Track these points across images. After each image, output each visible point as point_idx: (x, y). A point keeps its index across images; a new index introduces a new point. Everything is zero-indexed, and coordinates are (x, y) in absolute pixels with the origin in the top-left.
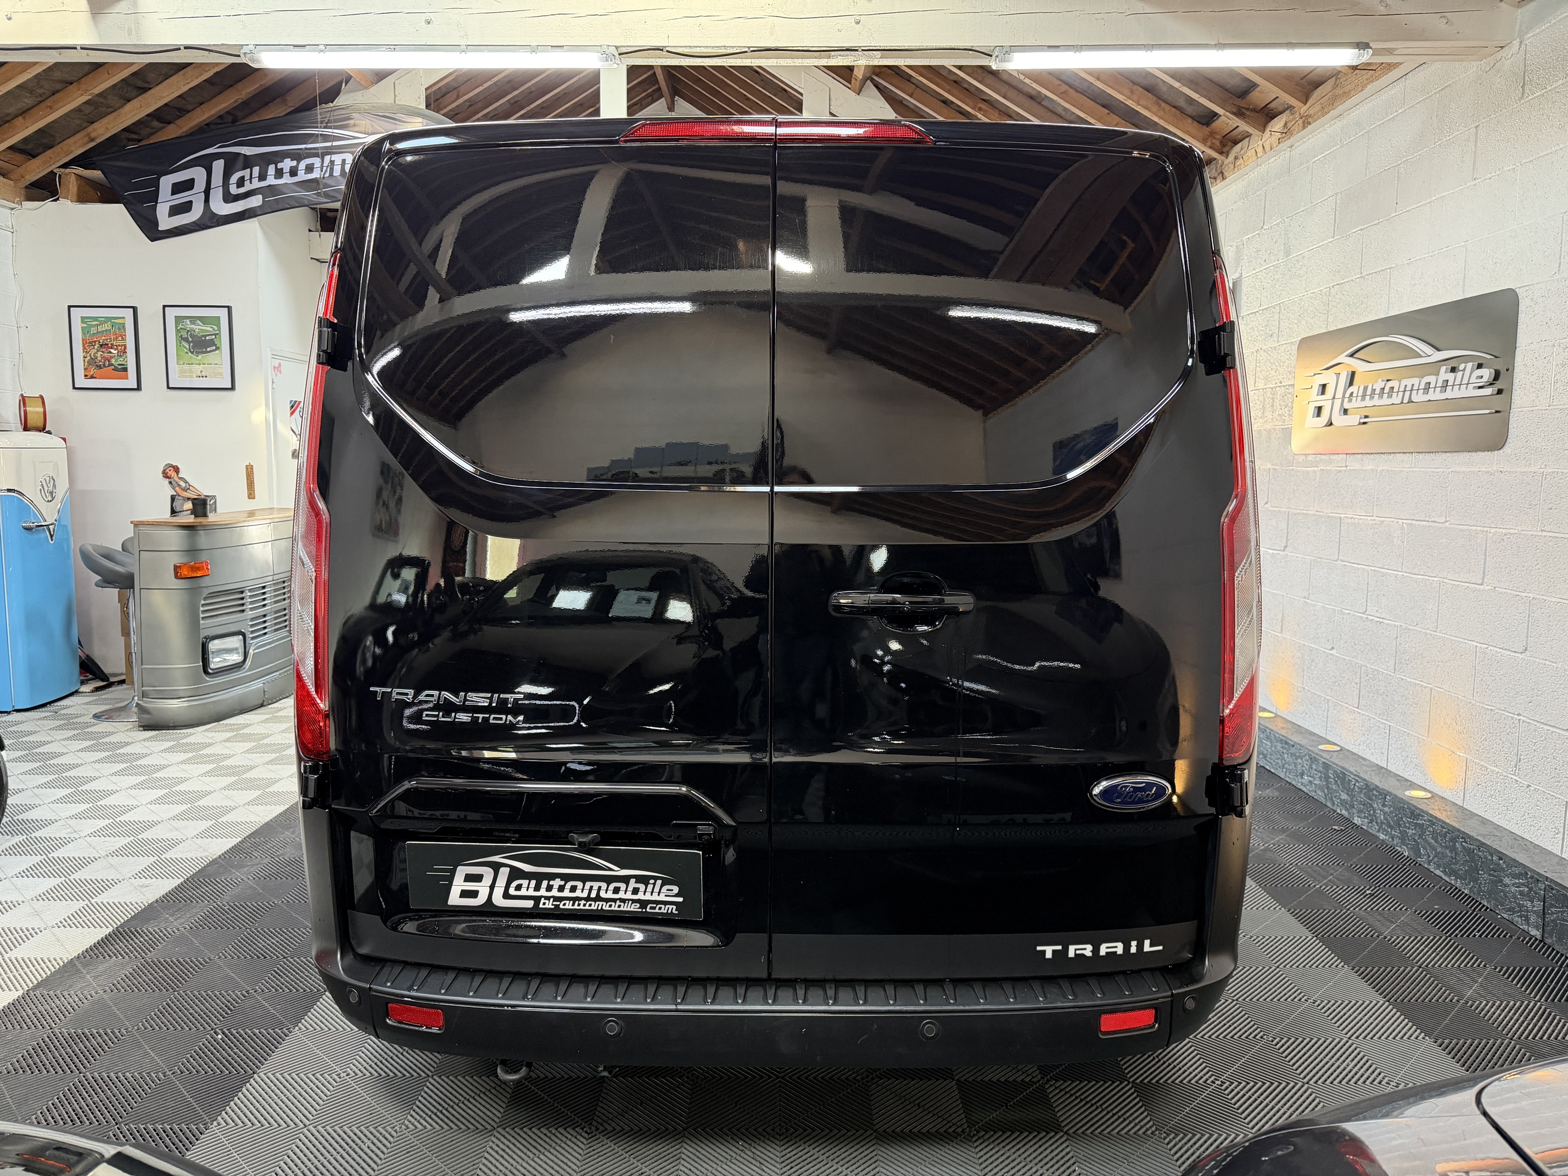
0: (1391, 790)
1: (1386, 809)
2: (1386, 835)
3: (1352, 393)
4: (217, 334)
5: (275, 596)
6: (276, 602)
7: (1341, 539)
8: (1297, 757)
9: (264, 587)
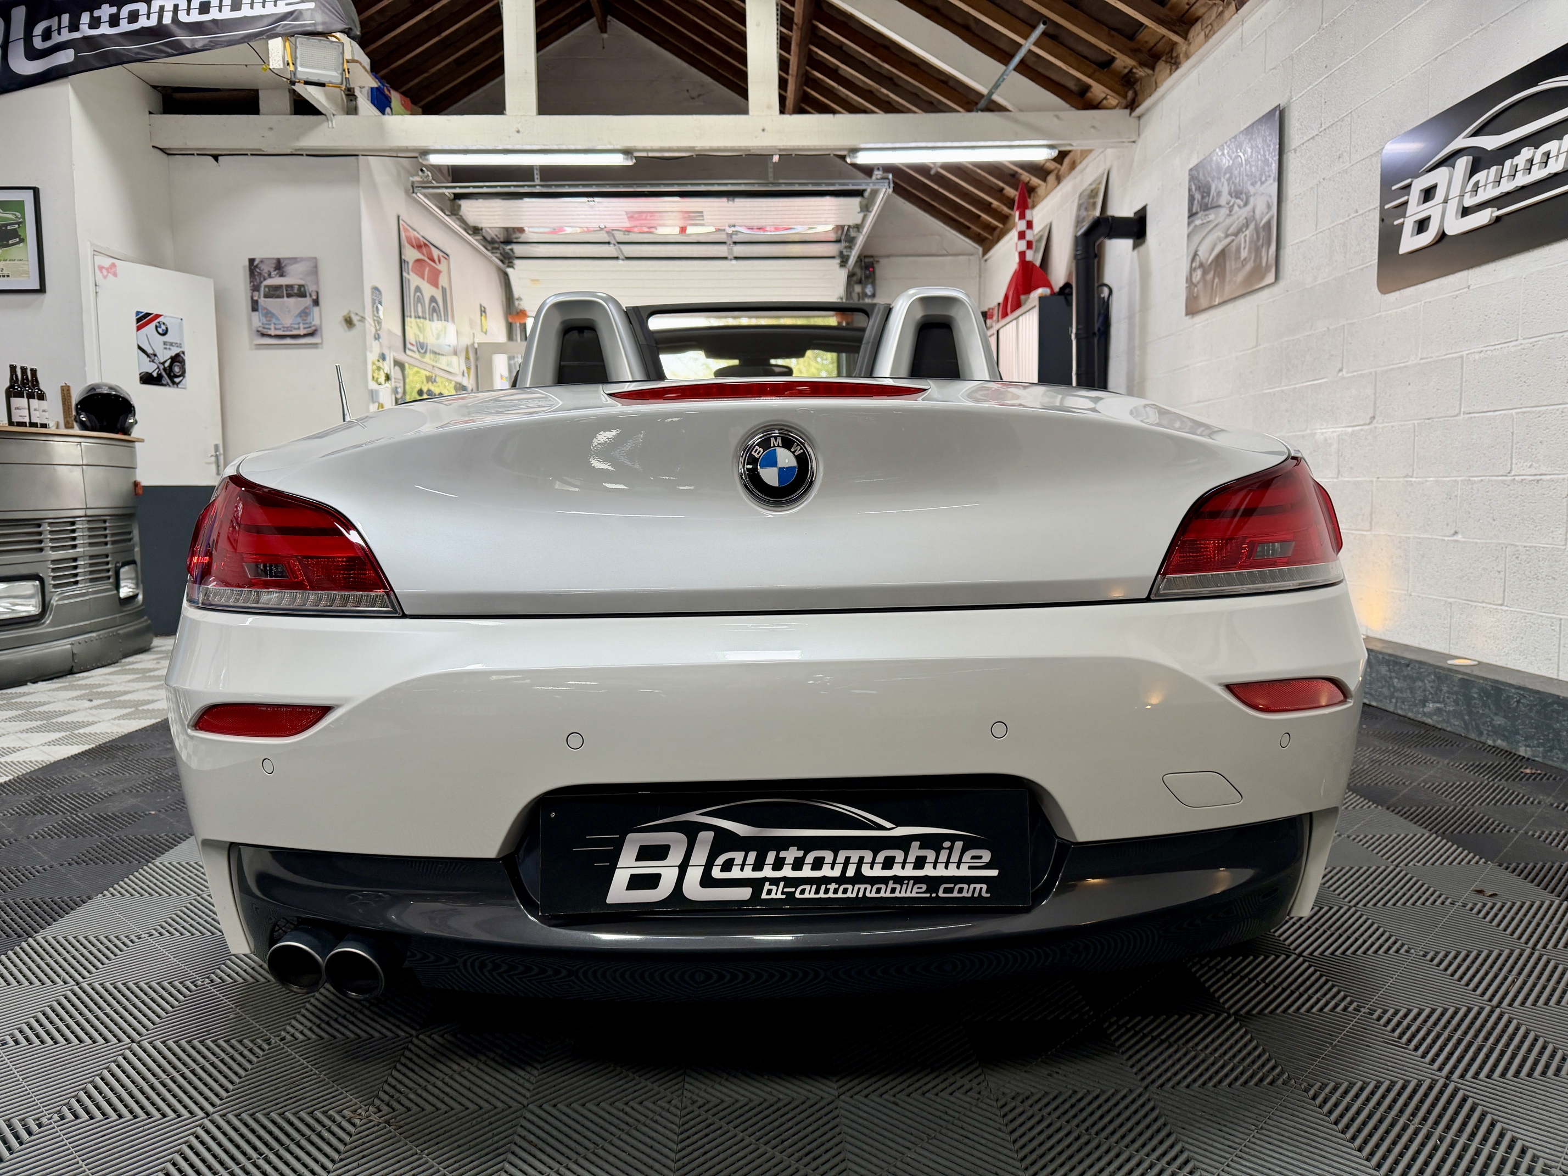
3: (1478, 182)
4: (21, 223)
5: (90, 537)
6: (91, 544)
7: (1464, 384)
8: (1414, 680)
9: (73, 523)
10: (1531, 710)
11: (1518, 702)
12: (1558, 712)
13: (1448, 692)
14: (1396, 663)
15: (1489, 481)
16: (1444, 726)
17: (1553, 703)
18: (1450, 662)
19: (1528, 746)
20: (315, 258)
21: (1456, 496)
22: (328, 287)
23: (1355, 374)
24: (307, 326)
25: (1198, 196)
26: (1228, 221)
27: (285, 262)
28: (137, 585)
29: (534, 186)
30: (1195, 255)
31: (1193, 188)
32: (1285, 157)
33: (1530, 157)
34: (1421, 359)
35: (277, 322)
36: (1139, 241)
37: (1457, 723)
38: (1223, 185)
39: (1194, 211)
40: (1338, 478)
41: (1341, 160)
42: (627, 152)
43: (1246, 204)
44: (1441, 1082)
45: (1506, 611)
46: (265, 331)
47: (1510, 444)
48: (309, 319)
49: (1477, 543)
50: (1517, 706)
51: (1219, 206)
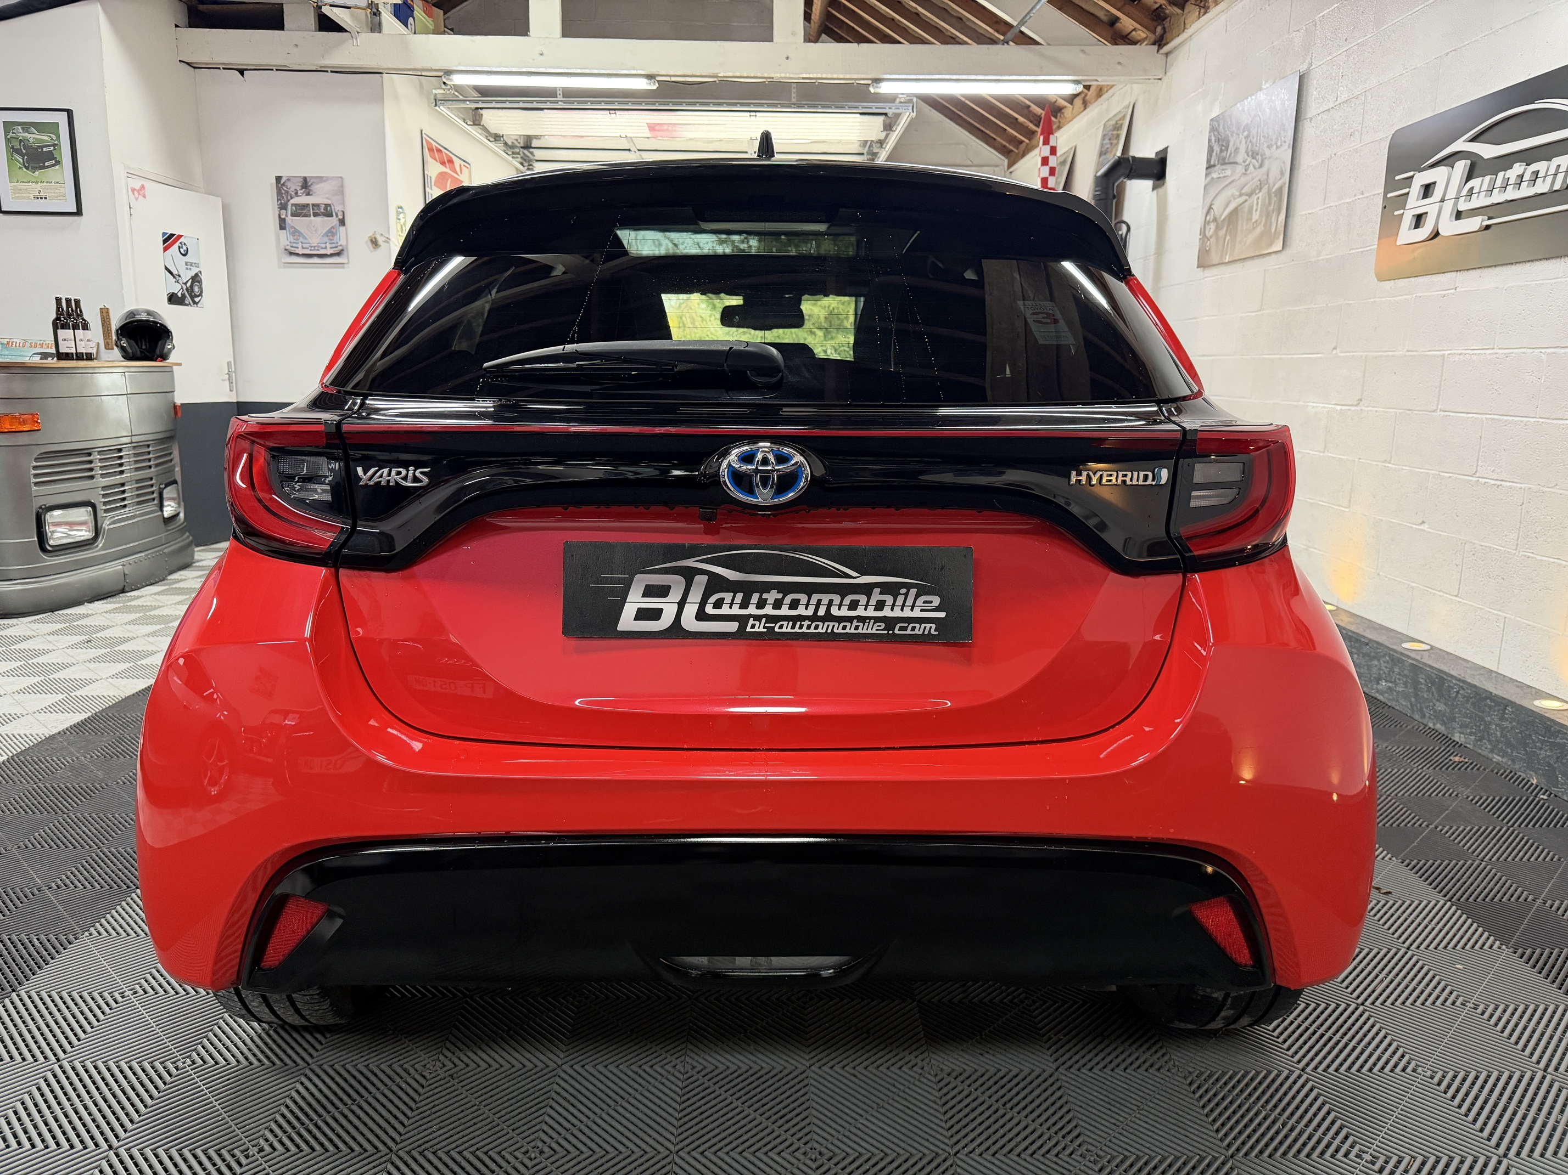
0: (1513, 699)
1: (1505, 724)
2: (1503, 757)
3: (1473, 188)
4: (56, 145)
5: (136, 462)
6: (137, 469)
7: (1443, 383)
8: (1372, 658)
9: (120, 450)
10: (1468, 701)
11: (1458, 692)
12: (1490, 707)
13: (1399, 674)
14: (1357, 641)
15: (1456, 478)
16: (1393, 704)
17: (1486, 698)
18: (1405, 645)
19: (1461, 733)
20: (341, 177)
21: (1427, 488)
22: (354, 208)
23: (1348, 354)
24: (334, 245)
25: (1216, 148)
26: (1243, 180)
27: (312, 181)
28: (179, 504)
29: (557, 102)
30: (1210, 208)
31: (1213, 139)
32: (1301, 124)
33: (1521, 173)
34: (1408, 351)
35: (304, 241)
36: (1157, 182)
37: (1404, 703)
38: (1241, 142)
39: (1212, 163)
40: (1324, 452)
41: (1352, 138)
42: (650, 77)
43: (1261, 166)
44: (1297, 1073)
45: (1459, 602)
46: (292, 250)
47: (1478, 447)
48: (336, 239)
49: (1440, 535)
50: (1456, 696)
51: (1236, 163)
